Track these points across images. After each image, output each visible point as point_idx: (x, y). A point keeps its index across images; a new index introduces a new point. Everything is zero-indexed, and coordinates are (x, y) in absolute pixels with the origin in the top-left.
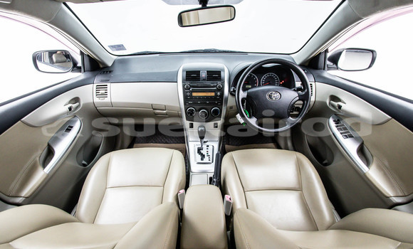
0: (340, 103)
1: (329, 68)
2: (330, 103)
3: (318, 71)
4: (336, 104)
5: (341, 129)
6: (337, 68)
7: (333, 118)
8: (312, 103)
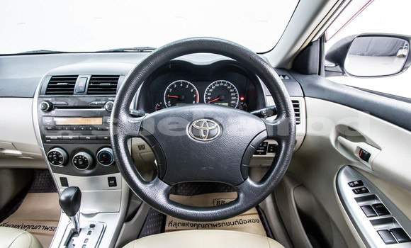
0: (363, 145)
1: (329, 73)
2: (336, 141)
3: (308, 78)
4: (354, 145)
5: (360, 191)
6: (343, 73)
7: (346, 173)
8: (299, 139)
